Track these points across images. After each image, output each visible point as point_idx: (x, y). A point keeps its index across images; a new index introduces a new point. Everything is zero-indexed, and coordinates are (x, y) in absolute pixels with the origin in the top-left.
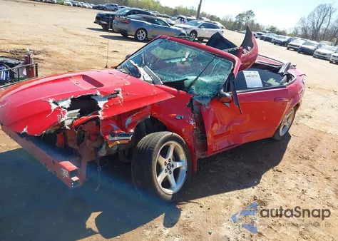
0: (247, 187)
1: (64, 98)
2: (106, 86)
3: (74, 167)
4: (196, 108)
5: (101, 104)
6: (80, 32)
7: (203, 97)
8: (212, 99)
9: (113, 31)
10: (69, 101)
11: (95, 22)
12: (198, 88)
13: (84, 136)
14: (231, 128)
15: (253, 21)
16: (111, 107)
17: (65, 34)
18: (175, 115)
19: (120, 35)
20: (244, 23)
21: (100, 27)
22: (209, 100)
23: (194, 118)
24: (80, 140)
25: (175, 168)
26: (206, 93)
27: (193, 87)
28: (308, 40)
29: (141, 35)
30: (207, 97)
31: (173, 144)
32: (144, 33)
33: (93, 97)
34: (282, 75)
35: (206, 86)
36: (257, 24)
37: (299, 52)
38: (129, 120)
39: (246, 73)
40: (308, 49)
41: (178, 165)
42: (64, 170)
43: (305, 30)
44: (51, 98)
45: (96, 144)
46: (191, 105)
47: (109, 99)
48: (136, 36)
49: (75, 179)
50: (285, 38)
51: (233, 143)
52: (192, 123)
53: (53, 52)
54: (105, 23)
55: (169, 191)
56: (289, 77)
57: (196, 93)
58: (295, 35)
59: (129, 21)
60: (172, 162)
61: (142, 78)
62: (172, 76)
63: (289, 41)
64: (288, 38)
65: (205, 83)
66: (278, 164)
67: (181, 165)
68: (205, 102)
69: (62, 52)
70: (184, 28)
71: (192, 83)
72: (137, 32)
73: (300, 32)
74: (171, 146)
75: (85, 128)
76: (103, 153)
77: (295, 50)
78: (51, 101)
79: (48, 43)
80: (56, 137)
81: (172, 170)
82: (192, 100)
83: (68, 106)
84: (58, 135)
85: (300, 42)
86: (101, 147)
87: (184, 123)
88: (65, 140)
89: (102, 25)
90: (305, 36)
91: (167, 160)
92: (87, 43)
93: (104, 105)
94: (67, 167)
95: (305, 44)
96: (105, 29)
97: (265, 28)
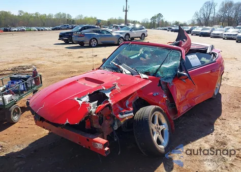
0: (208, 134)
1: (83, 95)
2: (106, 82)
3: (105, 141)
4: (164, 86)
5: (108, 95)
6: (51, 48)
7: (168, 78)
8: (174, 78)
9: (73, 43)
10: (87, 96)
11: (59, 39)
12: (162, 73)
13: (102, 118)
14: (187, 96)
15: (163, 20)
16: (114, 96)
17: (42, 51)
18: (152, 93)
19: (78, 45)
20: (157, 22)
21: (63, 42)
22: (172, 79)
23: (165, 93)
24: (101, 122)
25: (161, 130)
26: (169, 75)
27: (159, 73)
28: (204, 27)
29: (94, 43)
30: (170, 78)
31: (157, 114)
32: (95, 41)
33: (101, 91)
34: (210, 54)
35: (167, 70)
36: (166, 22)
37: (200, 36)
38: (127, 103)
39: (189, 57)
40: (206, 33)
41: (162, 127)
42: (98, 144)
43: (199, 20)
44: (75, 96)
45: (111, 122)
46: (160, 85)
47: (111, 90)
48: (90, 44)
49: (107, 149)
50: (188, 28)
51: (190, 106)
52: (165, 97)
53: (39, 65)
54: (67, 38)
55: (162, 147)
56: (214, 54)
57: (161, 76)
58: (193, 24)
59: (84, 35)
60: (159, 126)
61: (124, 73)
62: (143, 68)
63: (191, 30)
64: (190, 27)
65: (166, 68)
66: (221, 115)
67: (165, 127)
68: (170, 81)
69: (46, 64)
70: (120, 33)
71: (157, 70)
72: (90, 41)
73: (196, 22)
74: (156, 115)
75: (103, 113)
76: (116, 127)
77: (197, 35)
78: (76, 99)
79: (33, 59)
80: (85, 123)
81: (160, 131)
82: (160, 81)
83: (88, 100)
84: (86, 121)
85: (199, 29)
86: (114, 124)
87: (159, 97)
88: (91, 123)
89: (64, 40)
90: (200, 24)
91: (156, 125)
92: (59, 54)
93: (110, 95)
94: (100, 142)
95: (203, 30)
96: (67, 42)
97: (172, 23)
